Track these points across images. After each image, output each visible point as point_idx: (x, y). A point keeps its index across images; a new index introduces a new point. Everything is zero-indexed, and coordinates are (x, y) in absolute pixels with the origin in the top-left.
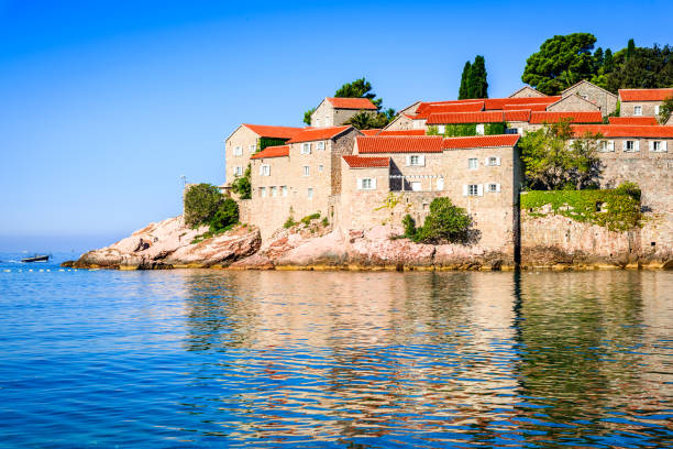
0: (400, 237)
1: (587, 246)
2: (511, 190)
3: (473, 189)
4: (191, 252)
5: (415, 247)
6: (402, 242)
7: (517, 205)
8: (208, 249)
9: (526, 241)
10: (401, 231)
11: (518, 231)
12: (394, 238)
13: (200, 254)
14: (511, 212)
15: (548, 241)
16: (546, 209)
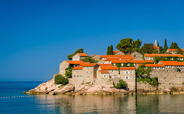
0: (112, 87)
1: (149, 89)
2: (135, 78)
3: (127, 78)
4: (59, 90)
5: (116, 89)
6: (113, 88)
7: (136, 81)
8: (63, 89)
9: (138, 88)
10: (113, 86)
11: (136, 86)
12: (111, 88)
13: (62, 90)
14: (135, 83)
15: (142, 88)
16: (141, 82)
